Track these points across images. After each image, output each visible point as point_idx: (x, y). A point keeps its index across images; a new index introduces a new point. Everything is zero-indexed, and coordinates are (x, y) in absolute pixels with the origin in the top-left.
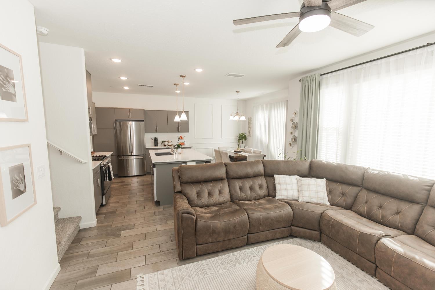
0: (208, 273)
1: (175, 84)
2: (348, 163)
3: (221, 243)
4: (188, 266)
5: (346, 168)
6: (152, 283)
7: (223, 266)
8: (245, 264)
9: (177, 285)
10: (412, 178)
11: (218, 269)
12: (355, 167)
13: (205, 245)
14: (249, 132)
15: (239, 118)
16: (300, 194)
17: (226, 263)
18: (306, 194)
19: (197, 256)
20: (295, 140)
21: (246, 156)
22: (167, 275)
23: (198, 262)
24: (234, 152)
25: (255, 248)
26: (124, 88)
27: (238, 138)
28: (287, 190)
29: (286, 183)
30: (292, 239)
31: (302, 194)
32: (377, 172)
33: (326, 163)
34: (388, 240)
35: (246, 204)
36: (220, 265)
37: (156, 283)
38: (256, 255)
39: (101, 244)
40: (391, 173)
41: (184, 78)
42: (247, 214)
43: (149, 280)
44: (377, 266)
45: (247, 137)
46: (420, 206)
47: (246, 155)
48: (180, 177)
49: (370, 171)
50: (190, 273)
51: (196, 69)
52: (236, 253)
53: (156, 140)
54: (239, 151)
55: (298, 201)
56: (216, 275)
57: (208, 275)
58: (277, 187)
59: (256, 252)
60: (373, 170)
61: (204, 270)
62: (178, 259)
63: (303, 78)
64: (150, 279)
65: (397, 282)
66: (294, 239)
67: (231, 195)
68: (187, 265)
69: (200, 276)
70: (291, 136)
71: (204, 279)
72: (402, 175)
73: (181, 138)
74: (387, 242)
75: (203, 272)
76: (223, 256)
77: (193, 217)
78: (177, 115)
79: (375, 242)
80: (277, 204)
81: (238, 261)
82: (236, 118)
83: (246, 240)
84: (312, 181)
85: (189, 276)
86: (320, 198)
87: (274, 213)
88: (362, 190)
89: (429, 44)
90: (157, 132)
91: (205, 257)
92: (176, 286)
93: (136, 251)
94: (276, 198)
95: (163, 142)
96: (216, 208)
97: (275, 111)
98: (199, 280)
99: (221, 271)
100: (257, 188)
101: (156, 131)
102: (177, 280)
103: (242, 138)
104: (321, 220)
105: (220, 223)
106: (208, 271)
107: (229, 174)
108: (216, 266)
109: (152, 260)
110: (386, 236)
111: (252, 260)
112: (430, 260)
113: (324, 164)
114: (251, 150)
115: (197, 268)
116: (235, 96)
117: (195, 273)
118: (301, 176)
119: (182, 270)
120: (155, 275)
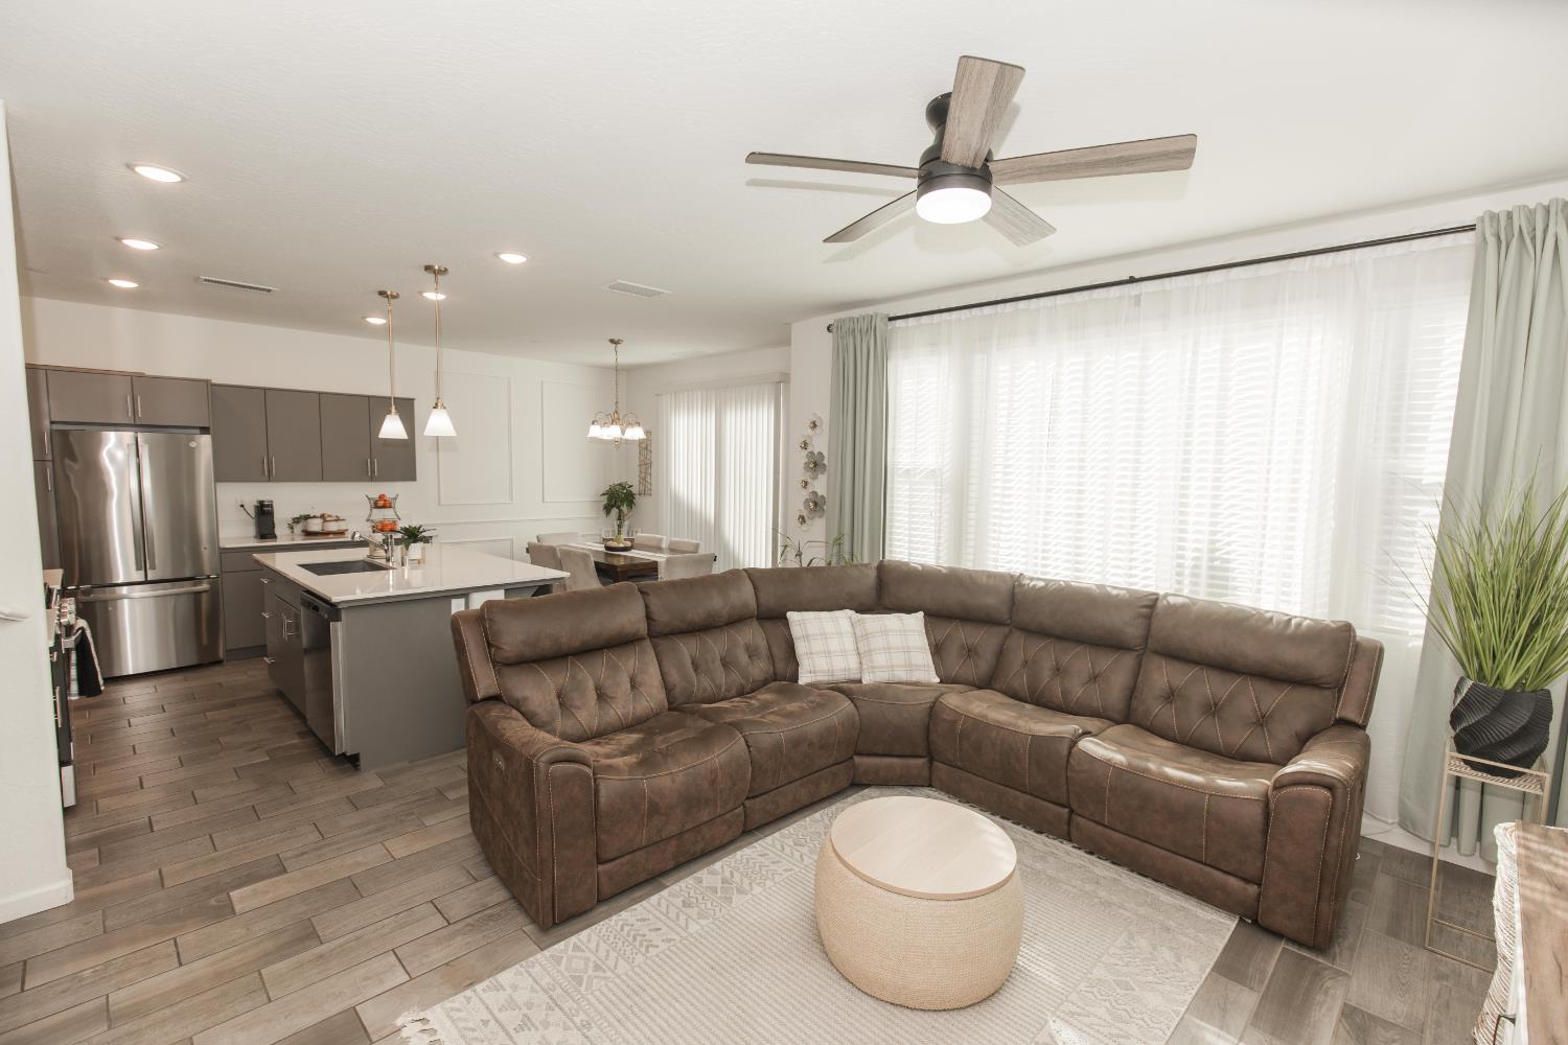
0: (654, 943)
1: (382, 293)
2: (968, 564)
3: (674, 842)
4: (580, 940)
5: (970, 577)
6: (471, 1025)
7: (693, 912)
8: (757, 889)
9: (568, 1004)
10: (1115, 592)
11: (682, 922)
12: (990, 575)
13: (624, 860)
14: (643, 480)
15: (623, 432)
16: (864, 661)
17: (700, 901)
18: (880, 659)
19: (601, 901)
20: (817, 505)
21: (656, 562)
22: (515, 988)
23: (607, 921)
24: (603, 549)
25: (769, 839)
26: (111, 281)
27: (604, 500)
28: (828, 653)
29: (807, 636)
30: (856, 795)
31: (871, 662)
32: (1042, 584)
33: (920, 568)
34: (1092, 741)
35: (726, 710)
36: (684, 909)
37: (485, 1023)
38: (778, 859)
39: (150, 962)
40: (1073, 584)
41: (439, 277)
42: (742, 739)
43: (453, 1021)
44: (1072, 811)
45: (637, 500)
46: (1137, 653)
47: (655, 559)
48: (490, 645)
49: (1026, 582)
50: (593, 958)
51: (500, 253)
52: (717, 866)
53: (264, 515)
54: (621, 545)
55: (860, 681)
56: (684, 941)
57: (657, 946)
58: (801, 648)
59: (774, 850)
60: (1032, 579)
61: (639, 938)
62: (529, 928)
63: (838, 321)
64: (455, 1015)
65: (1116, 835)
66: (861, 793)
67: (668, 688)
68: (573, 939)
69: (634, 959)
70: (805, 494)
71: (649, 962)
72: (1094, 588)
73: (381, 503)
74: (1088, 745)
75: (637, 944)
76: (682, 884)
77: (586, 769)
78: (390, 412)
79: (1065, 752)
80: (811, 698)
81: (735, 885)
82: (612, 432)
83: (743, 818)
84: (892, 620)
85: (597, 968)
86: (916, 666)
87: (814, 724)
88: (1010, 632)
89: (1132, 280)
90: (269, 481)
91: (624, 900)
92: (566, 1009)
93: (340, 946)
94: (800, 682)
95: (297, 520)
96: (635, 736)
97: (739, 415)
98: (637, 970)
99: (693, 927)
100: (743, 658)
101: (268, 474)
102: (559, 991)
103: (619, 500)
104: (931, 726)
105: (670, 779)
106: (651, 936)
107: (654, 620)
108: (672, 915)
109: (427, 956)
110: (1086, 733)
111: (773, 874)
112: (1174, 768)
113: (916, 569)
114: (661, 540)
115: (612, 939)
116: (607, 356)
117: (613, 955)
118: (858, 611)
119: (562, 958)
120: (469, 999)
